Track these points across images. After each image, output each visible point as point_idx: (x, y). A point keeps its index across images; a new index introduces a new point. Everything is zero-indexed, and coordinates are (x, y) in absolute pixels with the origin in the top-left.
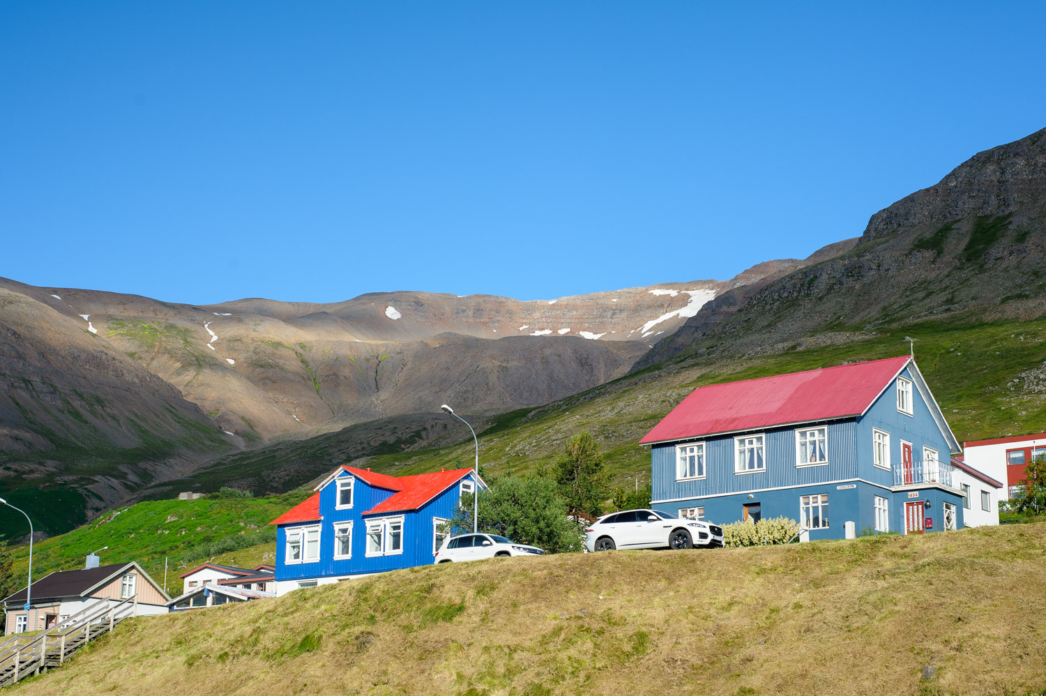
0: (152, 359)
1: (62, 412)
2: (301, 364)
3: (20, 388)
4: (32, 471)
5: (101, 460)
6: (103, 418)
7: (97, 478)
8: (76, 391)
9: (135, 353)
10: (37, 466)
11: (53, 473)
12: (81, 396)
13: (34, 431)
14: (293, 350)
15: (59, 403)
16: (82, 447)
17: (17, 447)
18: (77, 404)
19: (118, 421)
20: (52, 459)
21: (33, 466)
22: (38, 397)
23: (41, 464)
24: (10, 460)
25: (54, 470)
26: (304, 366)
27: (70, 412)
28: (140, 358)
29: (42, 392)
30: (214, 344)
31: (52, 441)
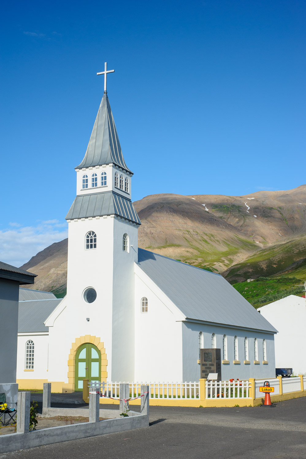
0: (228, 218)
1: (201, 241)
2: (280, 215)
3: (187, 234)
4: (194, 263)
5: (215, 256)
6: (214, 241)
7: (215, 263)
8: (204, 233)
9: (222, 217)
10: (195, 261)
11: (201, 263)
12: (206, 234)
13: (193, 248)
14: (277, 210)
15: (200, 238)
16: (208, 252)
17: (188, 254)
18: (205, 237)
19: (219, 242)
20: (200, 257)
21: (194, 261)
22: (193, 236)
23: (196, 260)
24: (186, 259)
25: (201, 261)
26: (281, 215)
27: (203, 240)
28: (224, 218)
29: (193, 235)
30: (249, 210)
31: (199, 251)
